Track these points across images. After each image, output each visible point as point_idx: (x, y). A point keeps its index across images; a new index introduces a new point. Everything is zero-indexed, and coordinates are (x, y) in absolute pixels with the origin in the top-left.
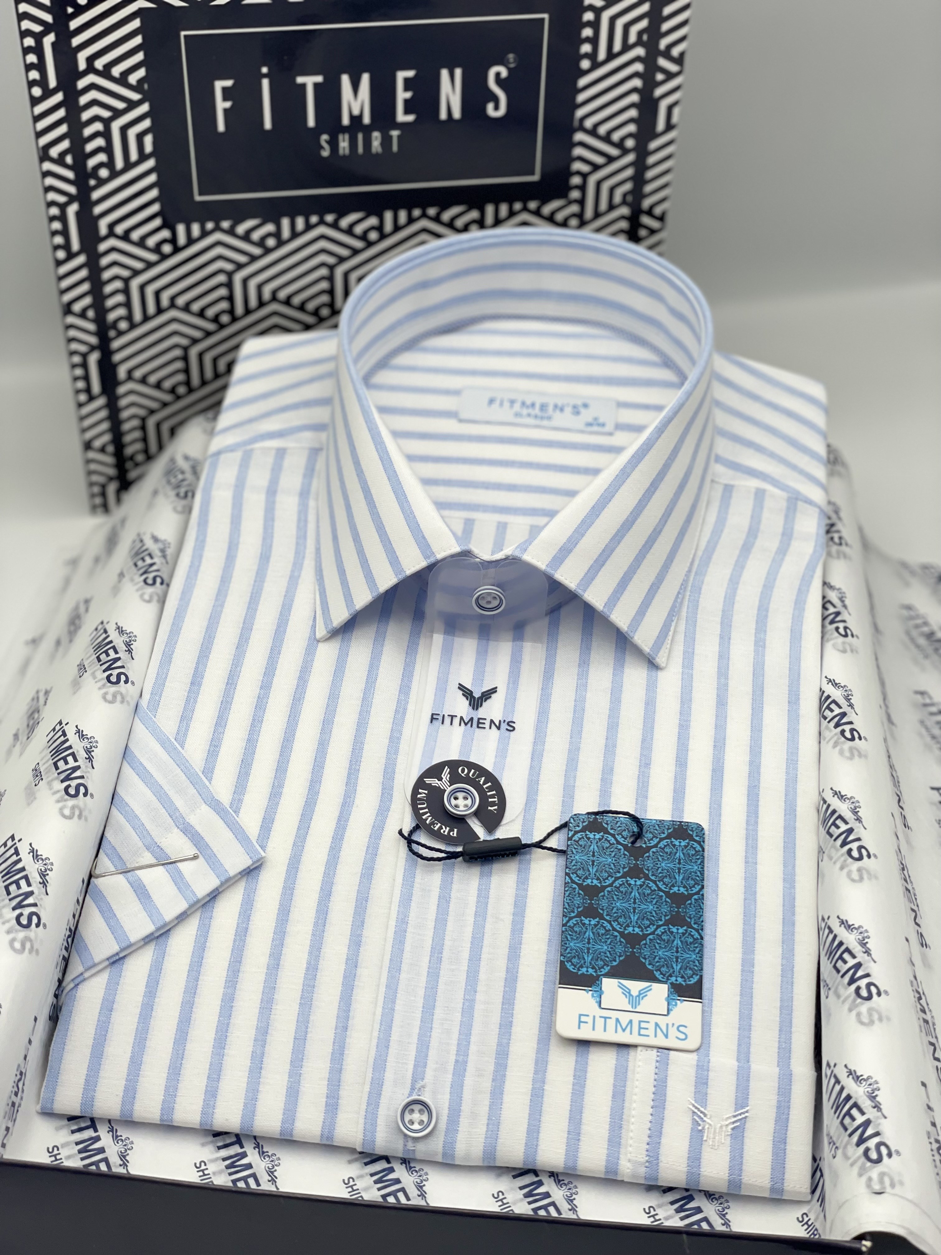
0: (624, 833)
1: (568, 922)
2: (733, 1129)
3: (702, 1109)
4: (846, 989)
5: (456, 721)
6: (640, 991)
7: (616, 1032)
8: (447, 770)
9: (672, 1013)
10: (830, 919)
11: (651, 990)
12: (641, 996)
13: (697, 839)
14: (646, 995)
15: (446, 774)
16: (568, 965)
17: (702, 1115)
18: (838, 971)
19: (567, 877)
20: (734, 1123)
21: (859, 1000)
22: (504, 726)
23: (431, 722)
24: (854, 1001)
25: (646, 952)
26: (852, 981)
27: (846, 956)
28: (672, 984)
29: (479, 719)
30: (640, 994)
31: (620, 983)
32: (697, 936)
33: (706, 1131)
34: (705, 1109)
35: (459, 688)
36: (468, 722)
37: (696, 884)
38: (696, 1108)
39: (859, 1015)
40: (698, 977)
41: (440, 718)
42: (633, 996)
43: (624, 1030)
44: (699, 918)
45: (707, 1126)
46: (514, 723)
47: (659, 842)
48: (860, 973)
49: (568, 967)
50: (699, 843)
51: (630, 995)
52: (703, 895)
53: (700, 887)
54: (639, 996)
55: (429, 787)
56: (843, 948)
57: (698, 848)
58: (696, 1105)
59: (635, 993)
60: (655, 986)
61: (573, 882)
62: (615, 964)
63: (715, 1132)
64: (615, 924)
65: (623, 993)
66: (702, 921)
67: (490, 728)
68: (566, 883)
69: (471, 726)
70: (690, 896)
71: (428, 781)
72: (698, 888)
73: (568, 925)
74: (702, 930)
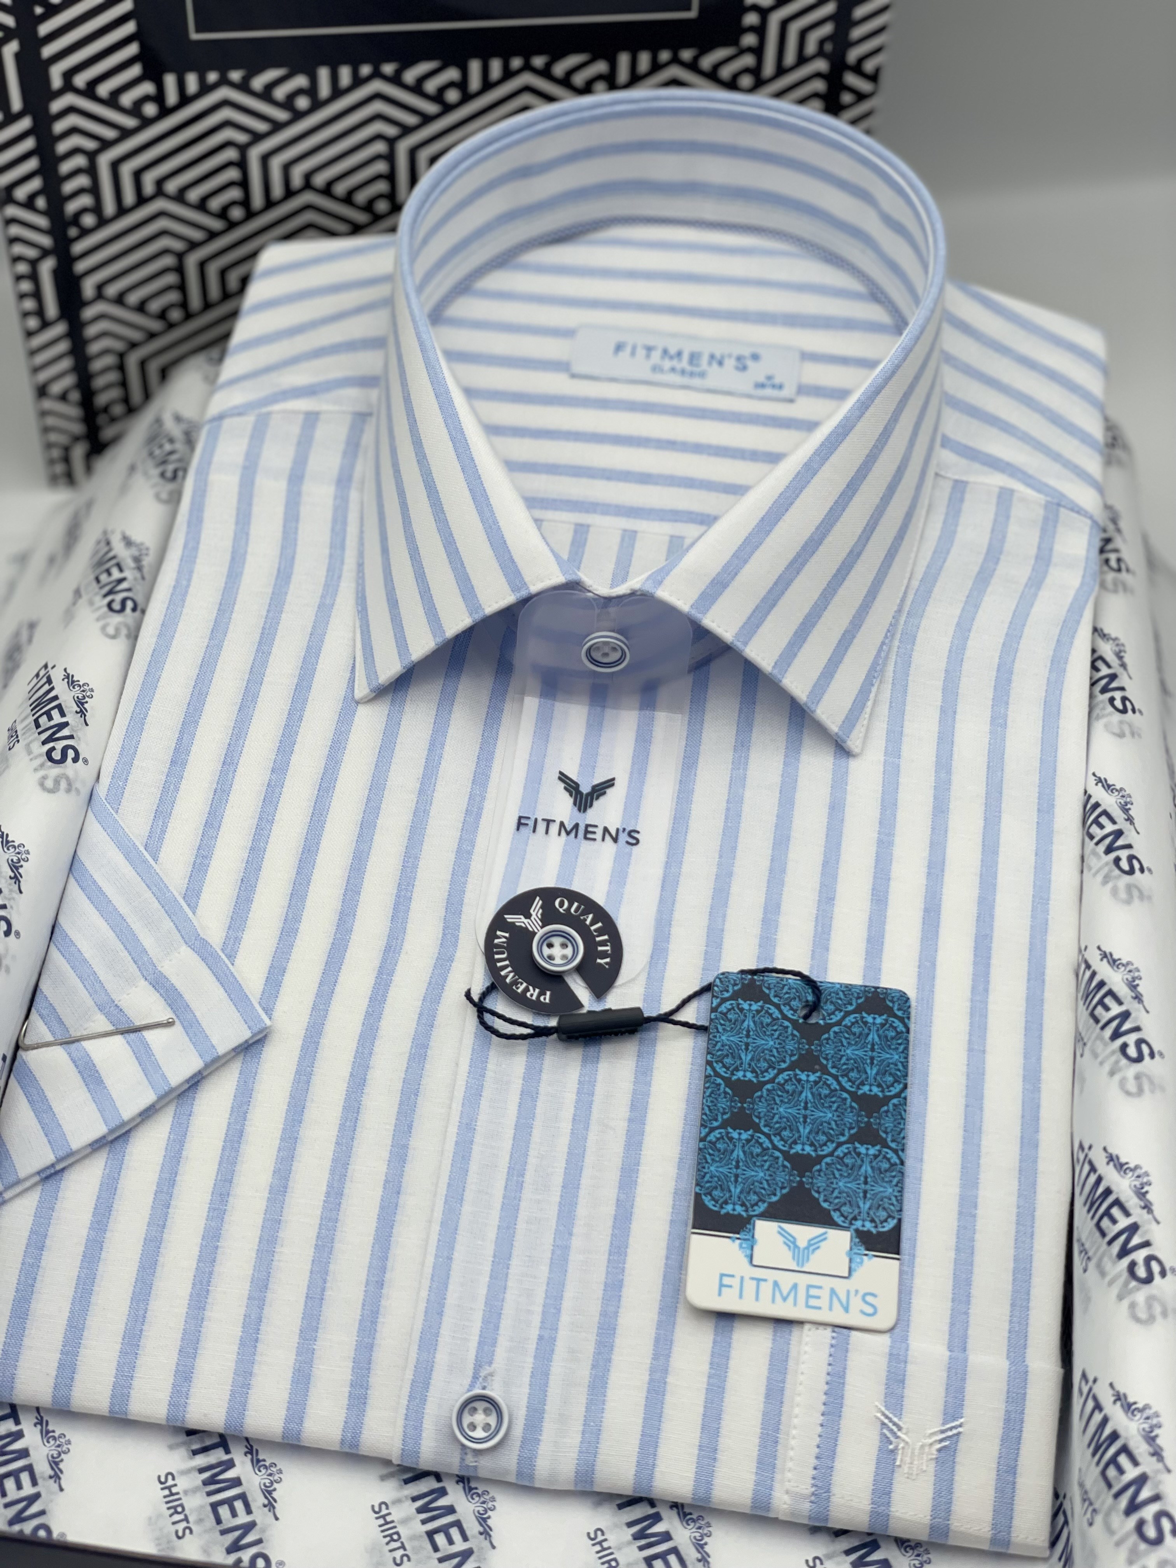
0: (793, 1003)
1: (708, 1134)
2: (939, 1450)
3: (895, 1419)
4: (1114, 1263)
5: (555, 828)
6: (810, 1240)
7: (773, 1301)
8: (538, 902)
9: (855, 1275)
10: (1093, 1149)
11: (825, 1239)
12: (811, 1248)
13: (900, 1013)
14: (818, 1248)
15: (536, 909)
16: (707, 1200)
17: (895, 1429)
18: (1103, 1234)
19: (708, 1067)
20: (941, 1441)
21: (1134, 1284)
22: (623, 837)
23: (518, 829)
24: (1126, 1284)
25: (821, 1182)
26: (1124, 1252)
27: (1116, 1212)
28: (857, 1231)
29: (587, 826)
30: (810, 1245)
31: (780, 1227)
32: (895, 1159)
33: (900, 1452)
34: (900, 1419)
35: (560, 779)
36: (572, 830)
37: (896, 1081)
38: (887, 1417)
39: (1133, 1306)
40: (895, 1221)
41: (531, 823)
42: (799, 1248)
43: (785, 1299)
44: (900, 1133)
45: (901, 1445)
46: (638, 832)
47: (843, 1018)
48: (1136, 1240)
49: (706, 1202)
50: (901, 1020)
51: (796, 1246)
52: (905, 1098)
53: (901, 1086)
54: (807, 1248)
55: (511, 928)
56: (1110, 1199)
57: (901, 1028)
58: (887, 1413)
59: (802, 1243)
60: (832, 1233)
61: (717, 1074)
62: (774, 1199)
63: (913, 1453)
64: (776, 1140)
65: (785, 1243)
66: (904, 1138)
67: (603, 839)
68: (706, 1077)
69: (576, 836)
70: (887, 1100)
71: (510, 918)
72: (898, 1087)
73: (708, 1139)
74: (903, 1150)
